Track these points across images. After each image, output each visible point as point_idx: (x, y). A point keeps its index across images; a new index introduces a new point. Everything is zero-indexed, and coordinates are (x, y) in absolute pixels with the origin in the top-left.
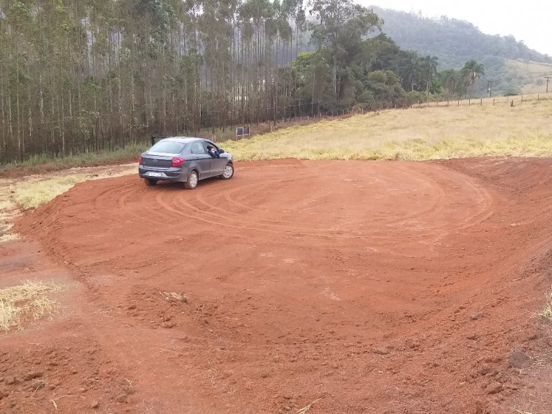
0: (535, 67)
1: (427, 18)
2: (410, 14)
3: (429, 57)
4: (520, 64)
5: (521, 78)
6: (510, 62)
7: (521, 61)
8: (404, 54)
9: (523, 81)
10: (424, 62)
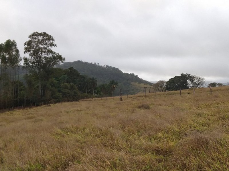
0: (142, 85)
1: (101, 66)
2: (94, 64)
3: (93, 78)
4: (136, 84)
5: (137, 89)
6: (133, 83)
7: (137, 83)
8: (82, 77)
9: (138, 91)
10: (91, 80)
